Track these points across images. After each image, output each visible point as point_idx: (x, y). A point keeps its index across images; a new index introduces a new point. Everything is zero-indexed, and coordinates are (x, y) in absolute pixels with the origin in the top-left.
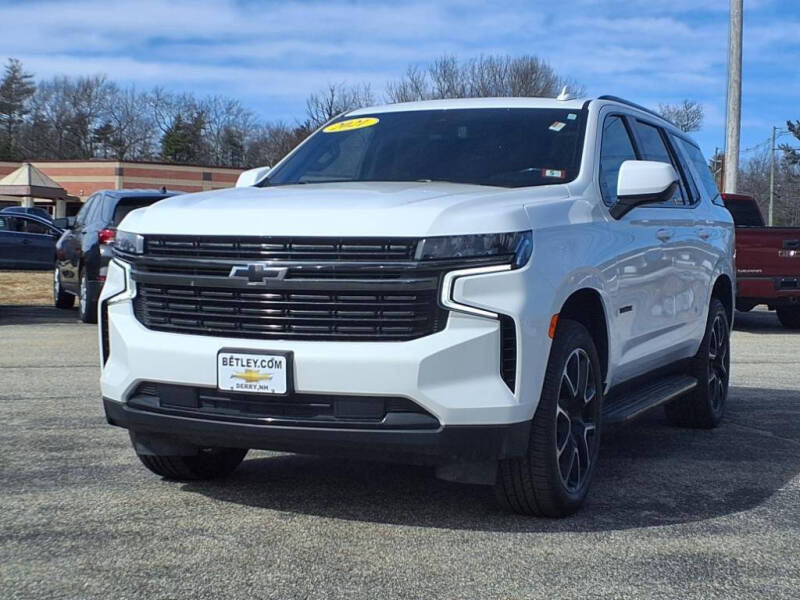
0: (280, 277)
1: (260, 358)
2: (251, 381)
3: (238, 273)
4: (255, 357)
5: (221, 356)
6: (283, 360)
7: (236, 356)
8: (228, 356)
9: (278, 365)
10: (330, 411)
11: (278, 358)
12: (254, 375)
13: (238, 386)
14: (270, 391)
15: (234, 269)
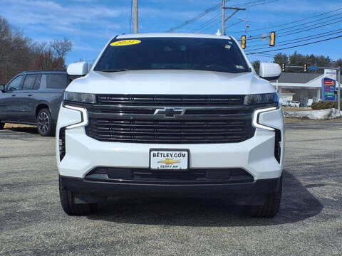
0: (182, 114)
1: (174, 153)
2: (169, 164)
3: (159, 112)
4: (171, 152)
5: (152, 152)
6: (186, 153)
7: (160, 152)
8: (156, 152)
9: (184, 156)
10: (204, 176)
11: (183, 153)
12: (170, 161)
13: (162, 166)
14: (178, 168)
15: (157, 111)
